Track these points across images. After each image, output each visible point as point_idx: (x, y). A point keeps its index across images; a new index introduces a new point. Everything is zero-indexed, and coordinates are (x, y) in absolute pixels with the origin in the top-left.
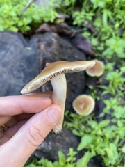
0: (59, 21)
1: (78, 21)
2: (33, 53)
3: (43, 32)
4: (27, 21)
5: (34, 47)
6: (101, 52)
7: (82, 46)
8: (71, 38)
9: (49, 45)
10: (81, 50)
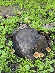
0: (47, 34)
1: (52, 37)
2: (38, 37)
3: (42, 34)
4: (40, 29)
5: (39, 36)
6: (52, 47)
7: (49, 43)
8: (47, 39)
9: (42, 38)
10: (48, 43)
